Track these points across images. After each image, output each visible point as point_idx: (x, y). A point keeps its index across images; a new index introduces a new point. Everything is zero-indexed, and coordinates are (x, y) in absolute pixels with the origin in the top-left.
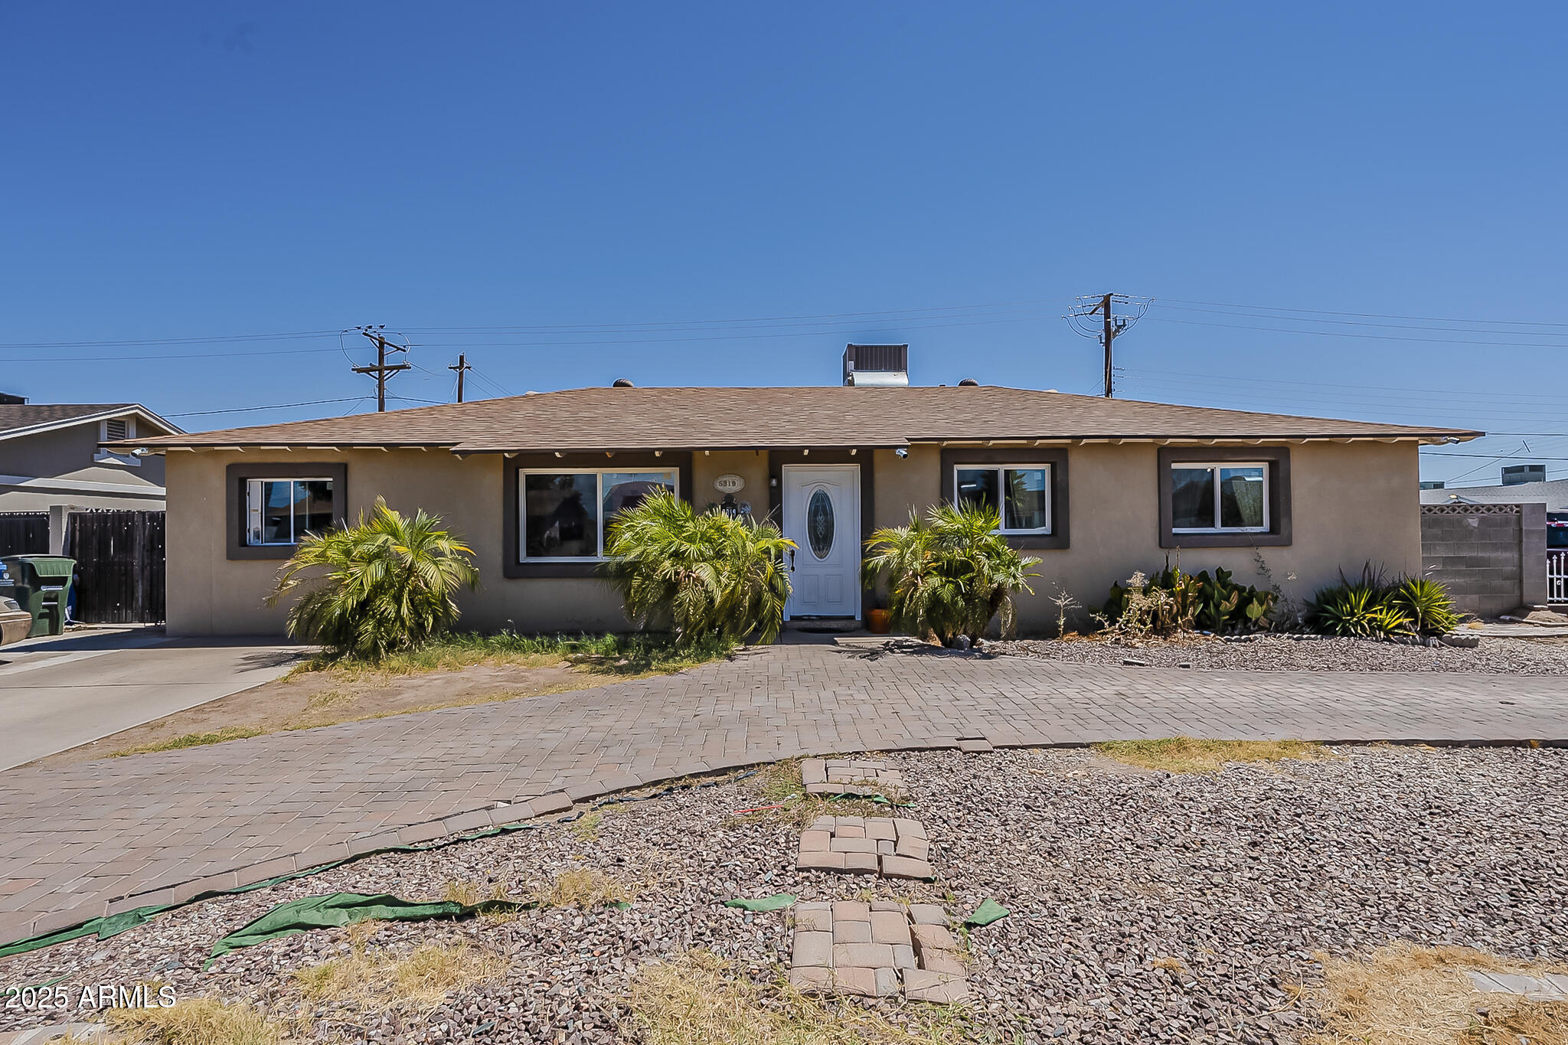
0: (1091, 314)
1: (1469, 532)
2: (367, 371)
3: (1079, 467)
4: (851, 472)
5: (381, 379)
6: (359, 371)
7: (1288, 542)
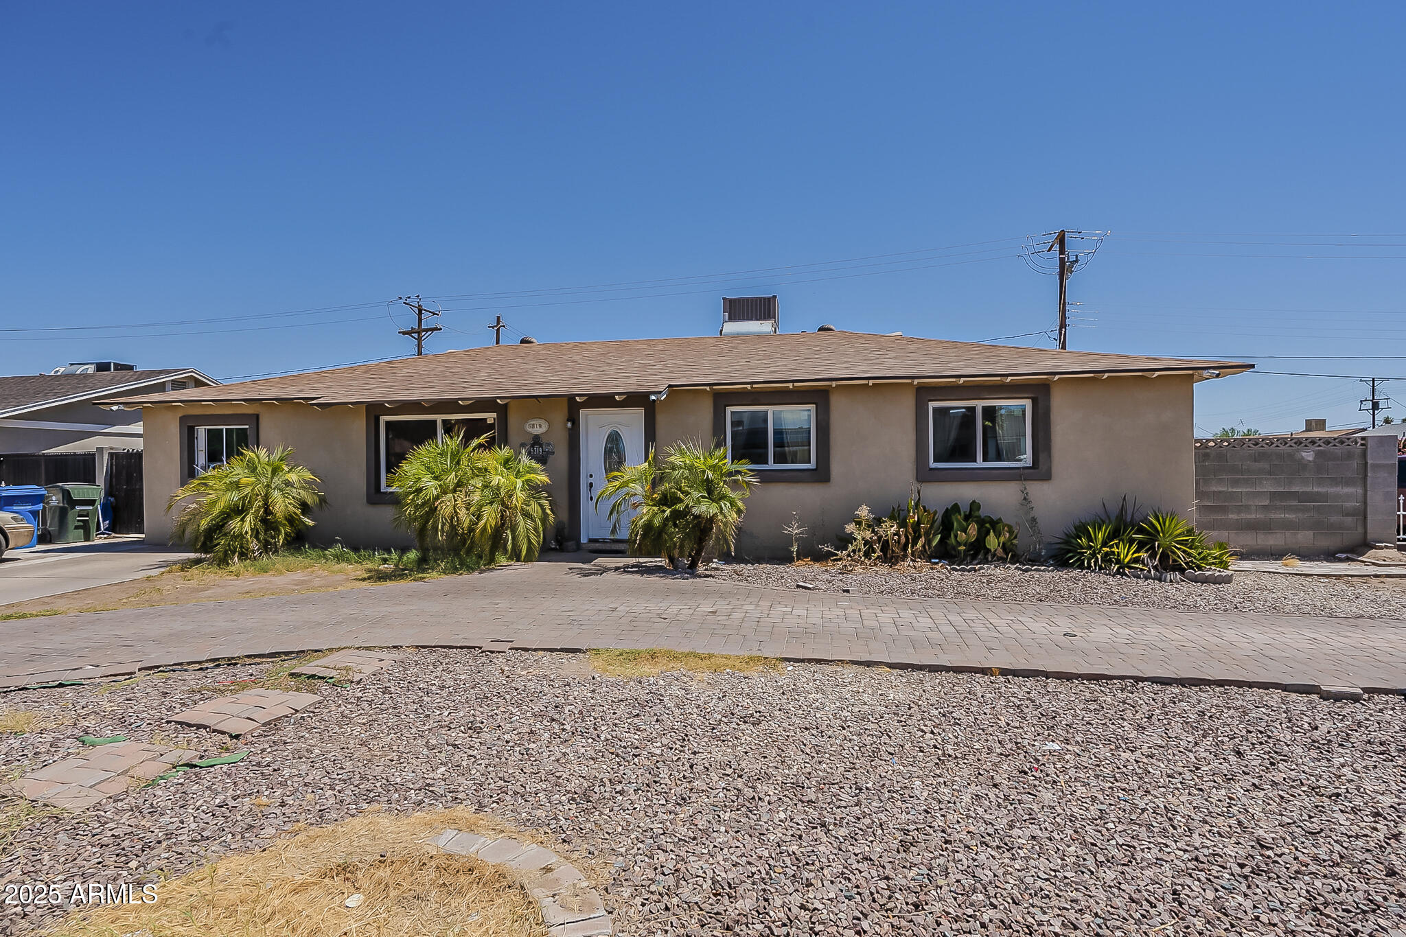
0: (1049, 250)
1: (1303, 466)
2: (409, 333)
3: (838, 405)
4: (637, 415)
5: (419, 340)
6: (404, 333)
7: (1047, 477)
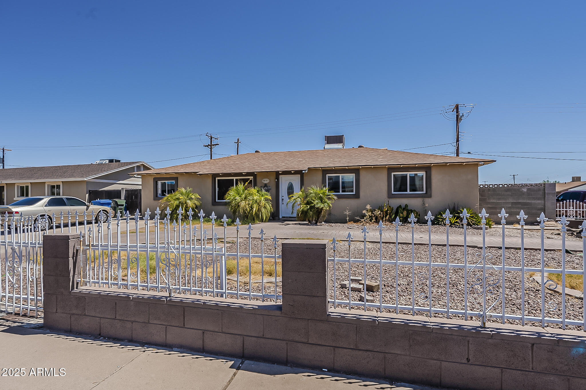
0: (453, 111)
1: (523, 193)
2: (207, 146)
3: (363, 174)
5: (211, 148)
6: (205, 146)
7: (430, 196)
